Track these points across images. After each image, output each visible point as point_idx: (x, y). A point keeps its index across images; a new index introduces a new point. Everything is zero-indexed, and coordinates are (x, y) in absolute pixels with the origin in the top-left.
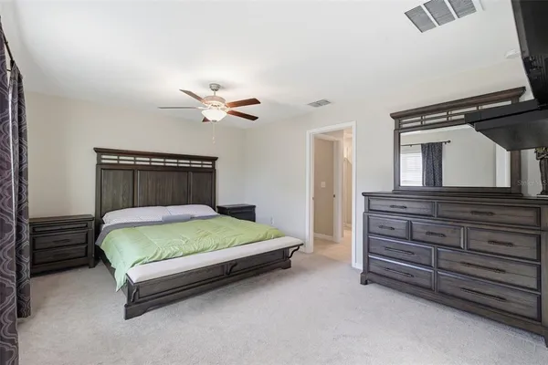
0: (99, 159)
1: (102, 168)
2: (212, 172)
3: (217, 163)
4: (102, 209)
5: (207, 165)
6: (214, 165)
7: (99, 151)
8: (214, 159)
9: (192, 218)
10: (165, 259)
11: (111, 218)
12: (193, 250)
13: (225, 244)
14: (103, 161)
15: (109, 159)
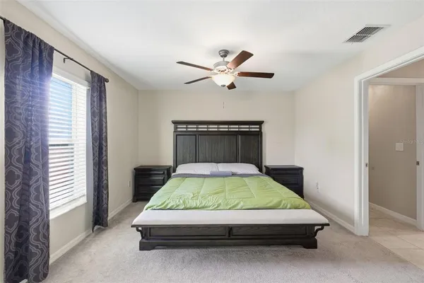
0: (176, 128)
1: (177, 135)
2: (259, 135)
3: (263, 126)
4: (176, 164)
5: (255, 128)
6: (260, 128)
7: (175, 123)
8: (260, 123)
9: (234, 175)
10: (168, 209)
11: (182, 169)
12: (195, 205)
13: (227, 205)
14: (179, 130)
15: (182, 128)
